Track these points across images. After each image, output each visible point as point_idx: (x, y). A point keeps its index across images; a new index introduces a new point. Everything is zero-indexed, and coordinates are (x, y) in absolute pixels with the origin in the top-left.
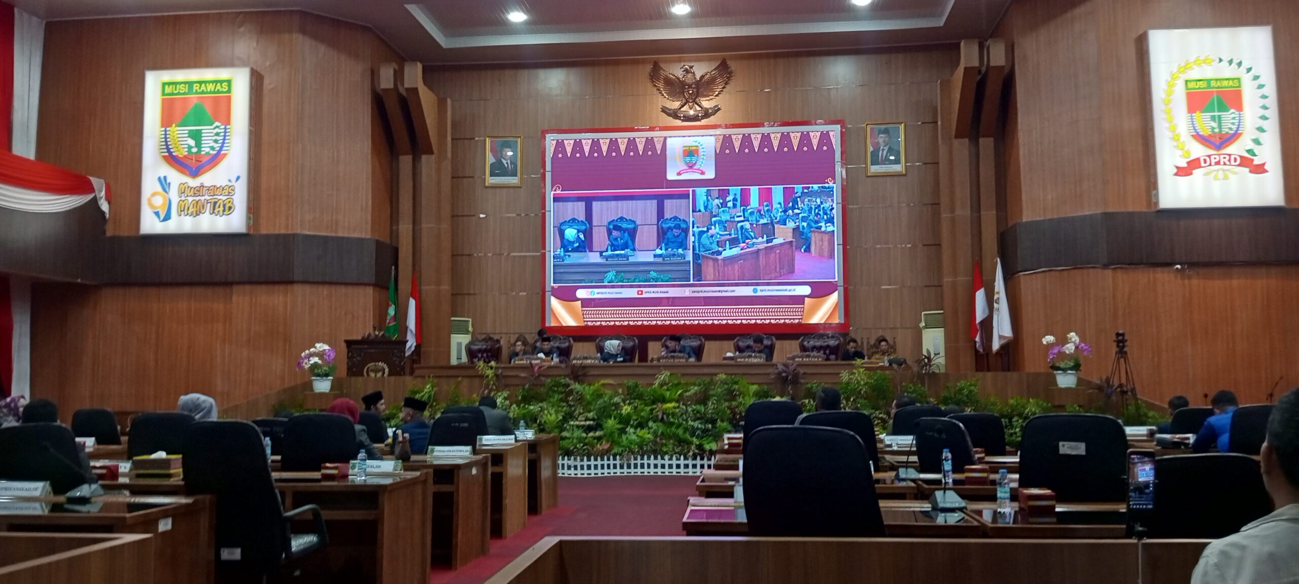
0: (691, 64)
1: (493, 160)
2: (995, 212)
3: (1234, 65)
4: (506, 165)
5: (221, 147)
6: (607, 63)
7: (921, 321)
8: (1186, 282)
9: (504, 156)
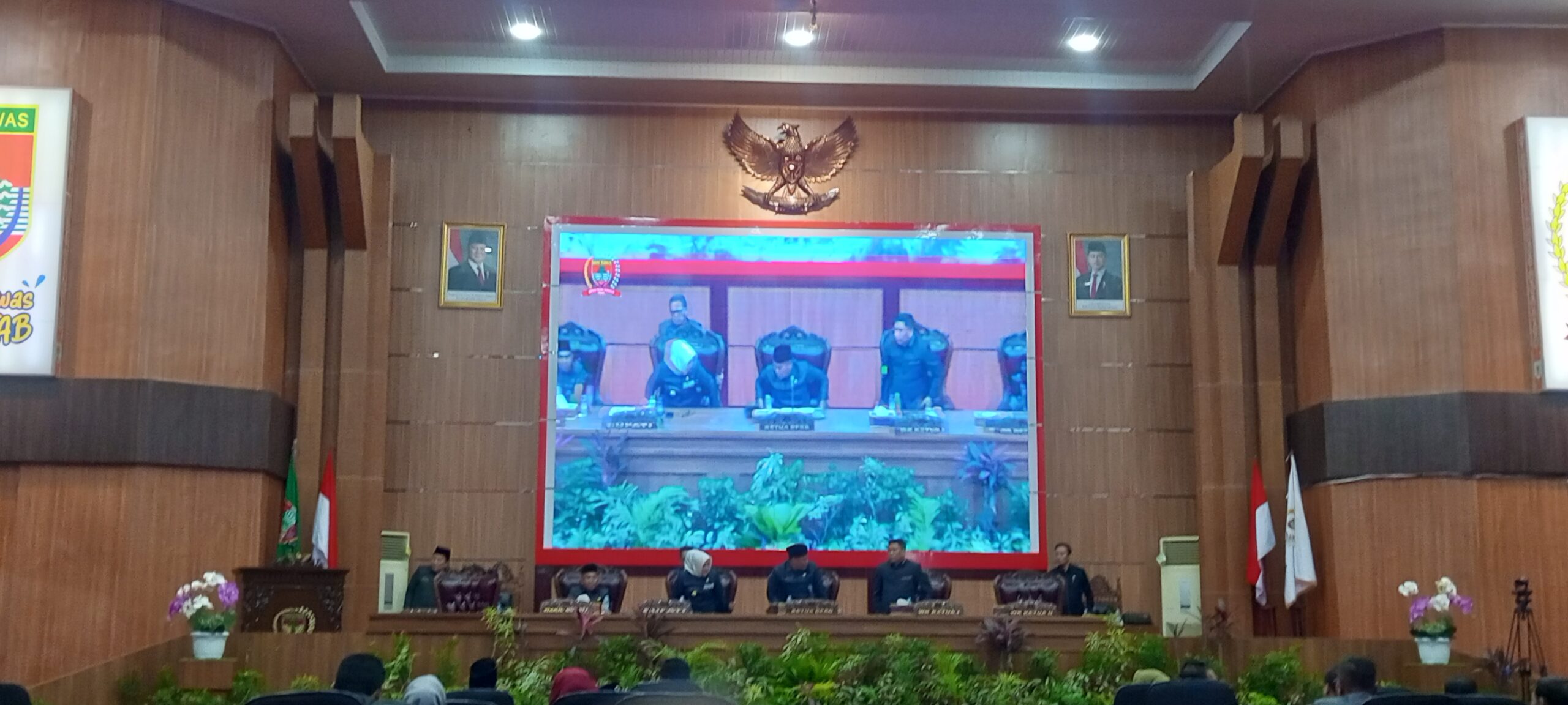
0: (793, 123)
1: (455, 263)
2: (1279, 383)
4: (477, 272)
5: (11, 225)
6: (653, 113)
7: (1158, 553)
9: (473, 257)
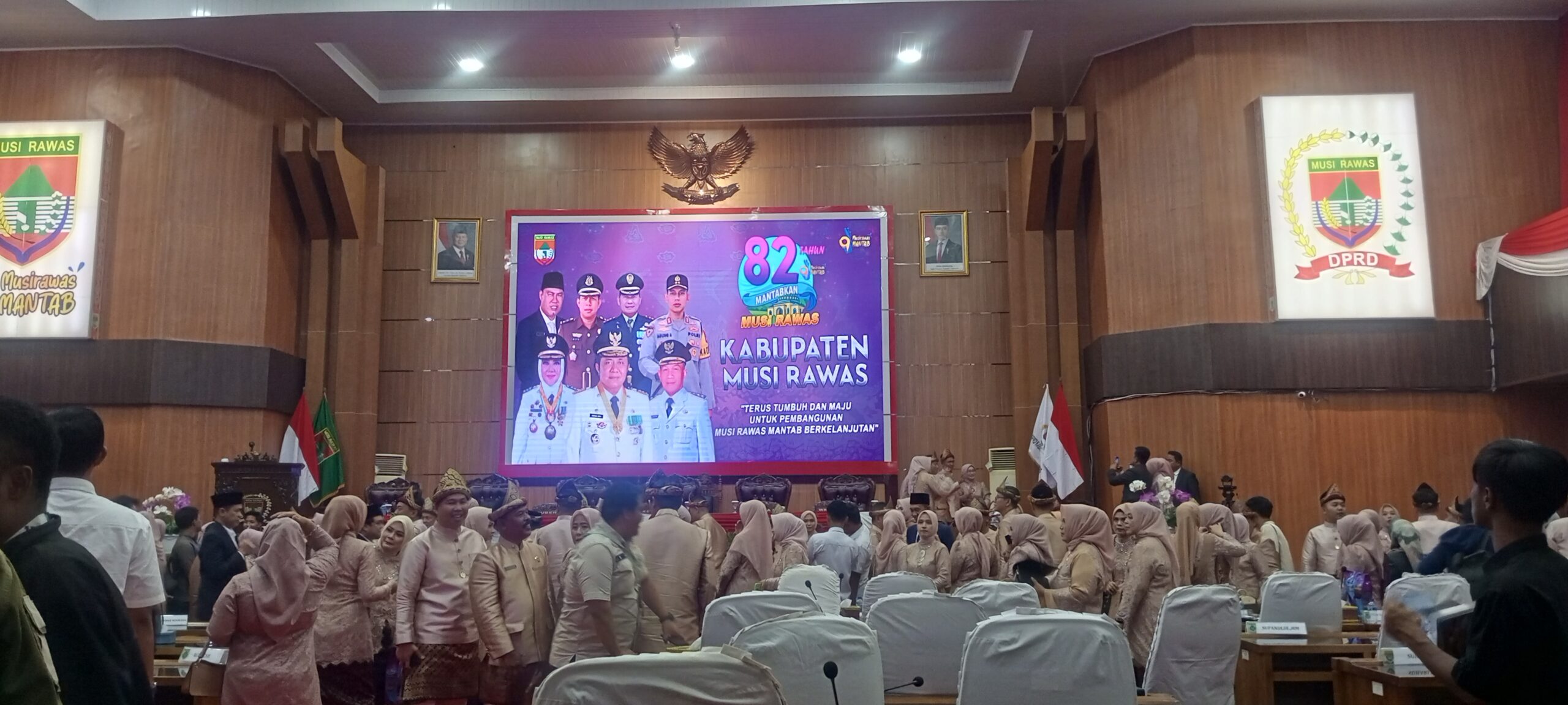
0: (702, 133)
1: (443, 249)
3: (1369, 141)
4: (459, 255)
5: (61, 226)
6: (595, 128)
7: (988, 460)
8: (1313, 412)
9: (457, 244)
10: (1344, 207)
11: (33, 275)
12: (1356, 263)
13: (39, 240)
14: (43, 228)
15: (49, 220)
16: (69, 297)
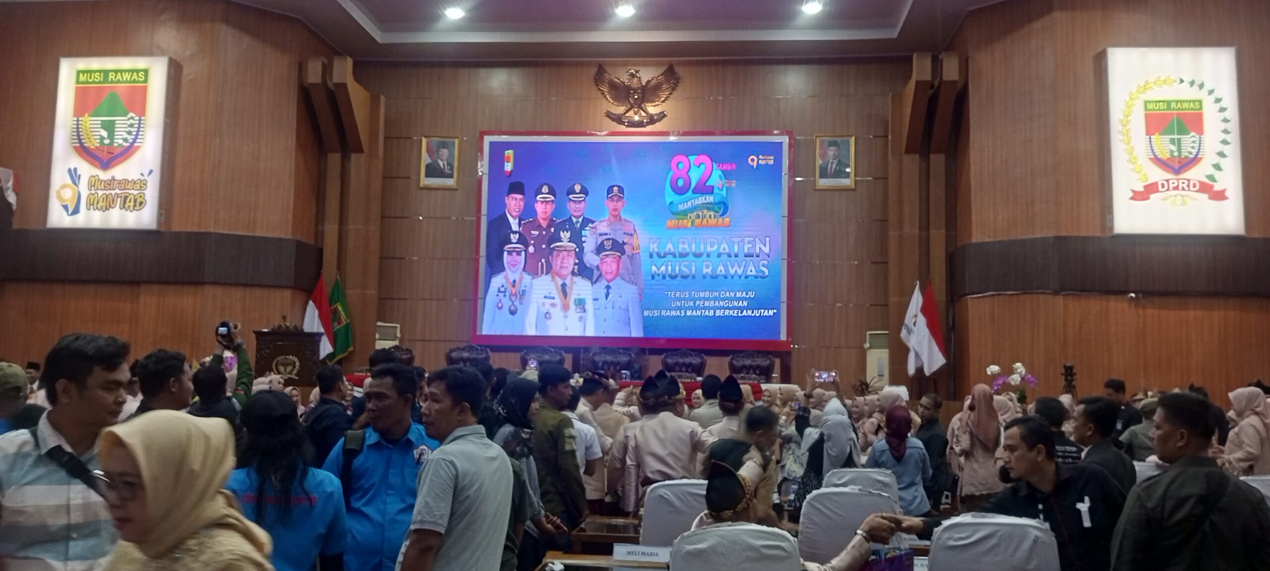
0: (637, 69)
1: (429, 161)
2: (944, 231)
3: (1196, 87)
4: (442, 166)
5: (135, 140)
7: (865, 342)
8: (1141, 311)
10: (1172, 141)
11: (113, 179)
12: (1180, 188)
13: (117, 152)
14: (121, 142)
15: (126, 136)
16: (141, 197)
